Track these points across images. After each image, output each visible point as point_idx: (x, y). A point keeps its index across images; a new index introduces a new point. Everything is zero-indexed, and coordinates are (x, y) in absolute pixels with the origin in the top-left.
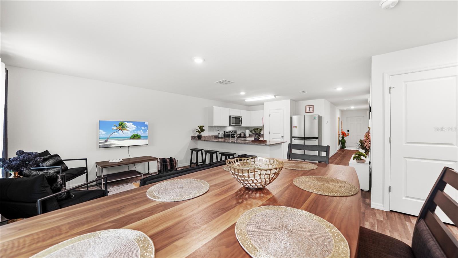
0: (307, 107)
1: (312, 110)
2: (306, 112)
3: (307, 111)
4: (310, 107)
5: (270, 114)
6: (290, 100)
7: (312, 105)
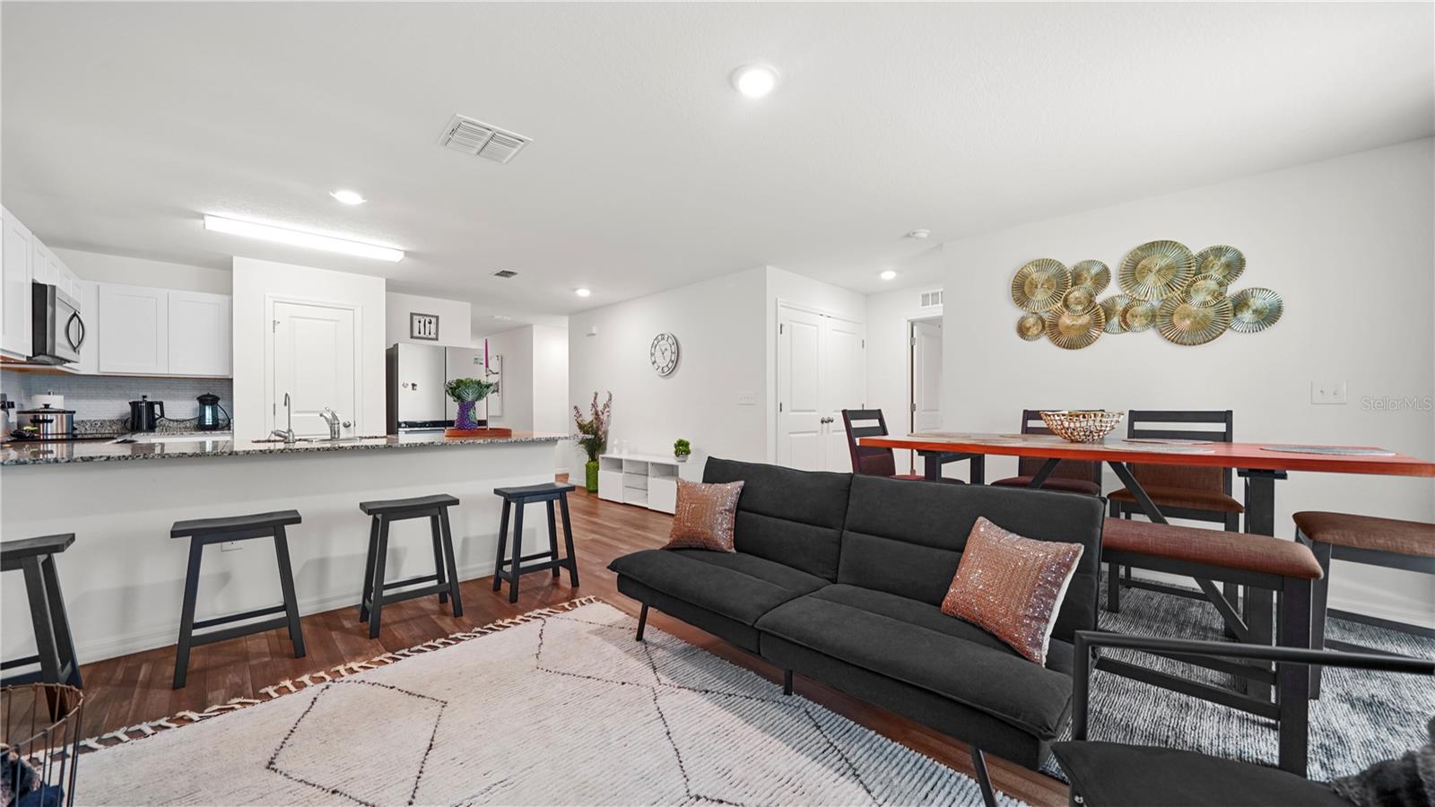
0: (416, 319)
1: (433, 331)
2: (412, 337)
3: (416, 334)
4: (428, 319)
5: (274, 321)
6: (384, 280)
7: (432, 316)
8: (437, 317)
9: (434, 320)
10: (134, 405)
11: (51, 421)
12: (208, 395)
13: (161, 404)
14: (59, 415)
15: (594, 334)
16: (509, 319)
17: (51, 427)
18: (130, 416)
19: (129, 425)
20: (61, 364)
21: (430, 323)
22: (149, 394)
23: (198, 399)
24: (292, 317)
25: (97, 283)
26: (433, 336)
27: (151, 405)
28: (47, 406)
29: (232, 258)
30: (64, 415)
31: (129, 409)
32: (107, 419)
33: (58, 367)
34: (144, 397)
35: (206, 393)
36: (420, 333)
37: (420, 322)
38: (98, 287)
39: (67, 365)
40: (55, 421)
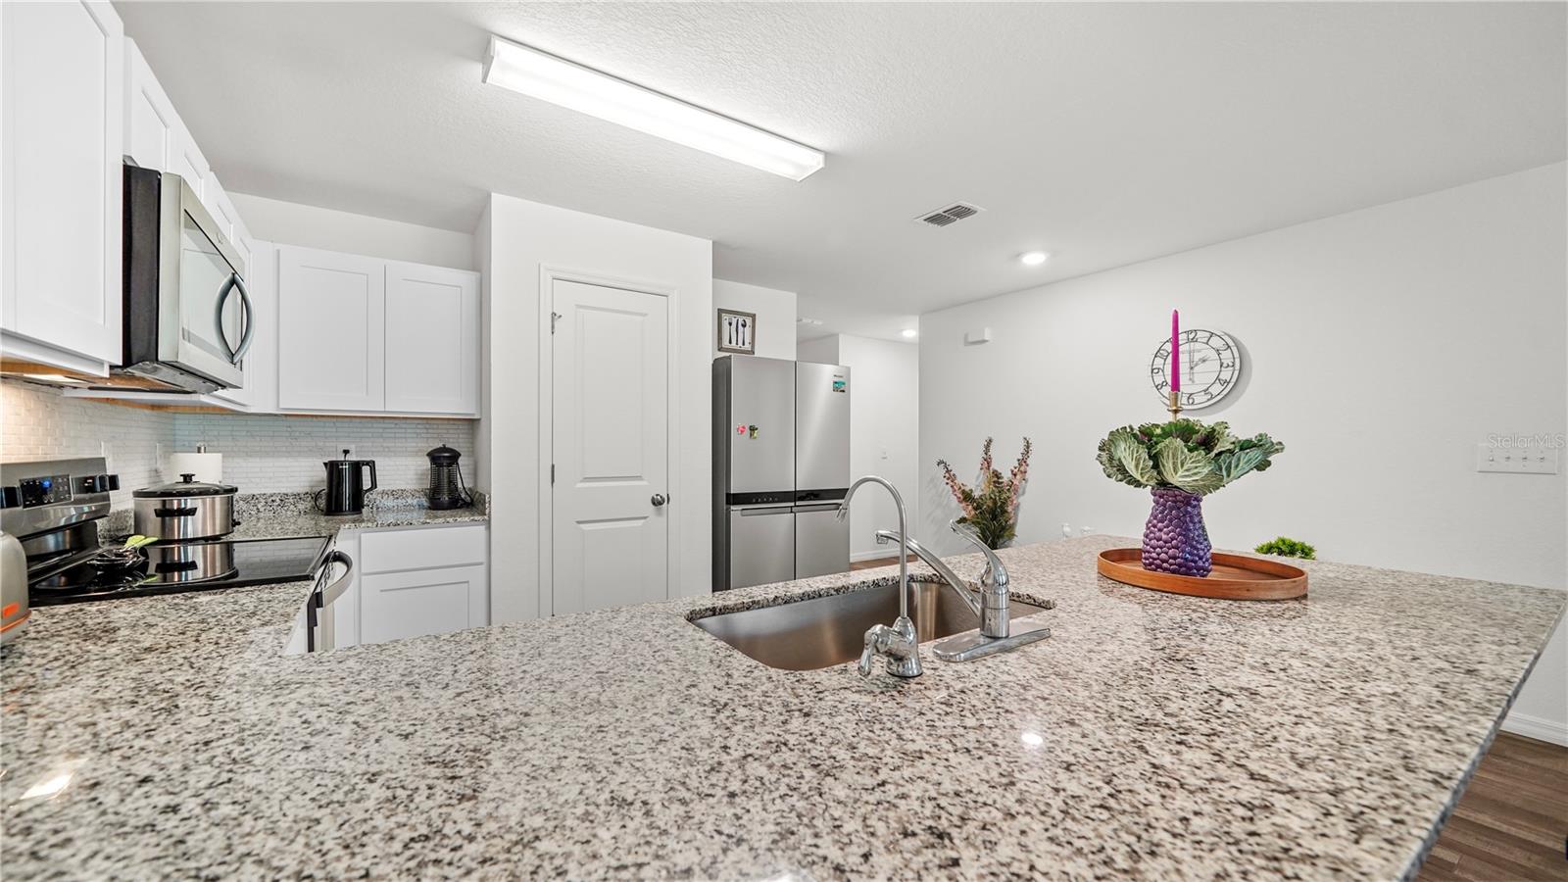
0: (726, 318)
1: (748, 339)
2: (720, 349)
3: (726, 343)
4: (741, 320)
5: (554, 314)
6: (711, 242)
7: (748, 315)
8: (753, 316)
9: (749, 321)
10: (333, 468)
11: (192, 512)
12: (444, 449)
13: (372, 464)
14: (208, 499)
15: (984, 341)
16: (820, 323)
17: (193, 524)
18: (325, 486)
19: (322, 503)
20: (209, 391)
21: (744, 326)
22: (352, 447)
23: (428, 455)
24: (579, 306)
25: (278, 246)
26: (747, 347)
27: (356, 467)
28: (187, 478)
29: (489, 196)
30: (218, 498)
31: (323, 474)
32: (289, 491)
33: (205, 399)
34: (346, 452)
35: (441, 445)
36: (730, 342)
37: (730, 324)
38: (278, 251)
39: (220, 392)
40: (199, 513)
